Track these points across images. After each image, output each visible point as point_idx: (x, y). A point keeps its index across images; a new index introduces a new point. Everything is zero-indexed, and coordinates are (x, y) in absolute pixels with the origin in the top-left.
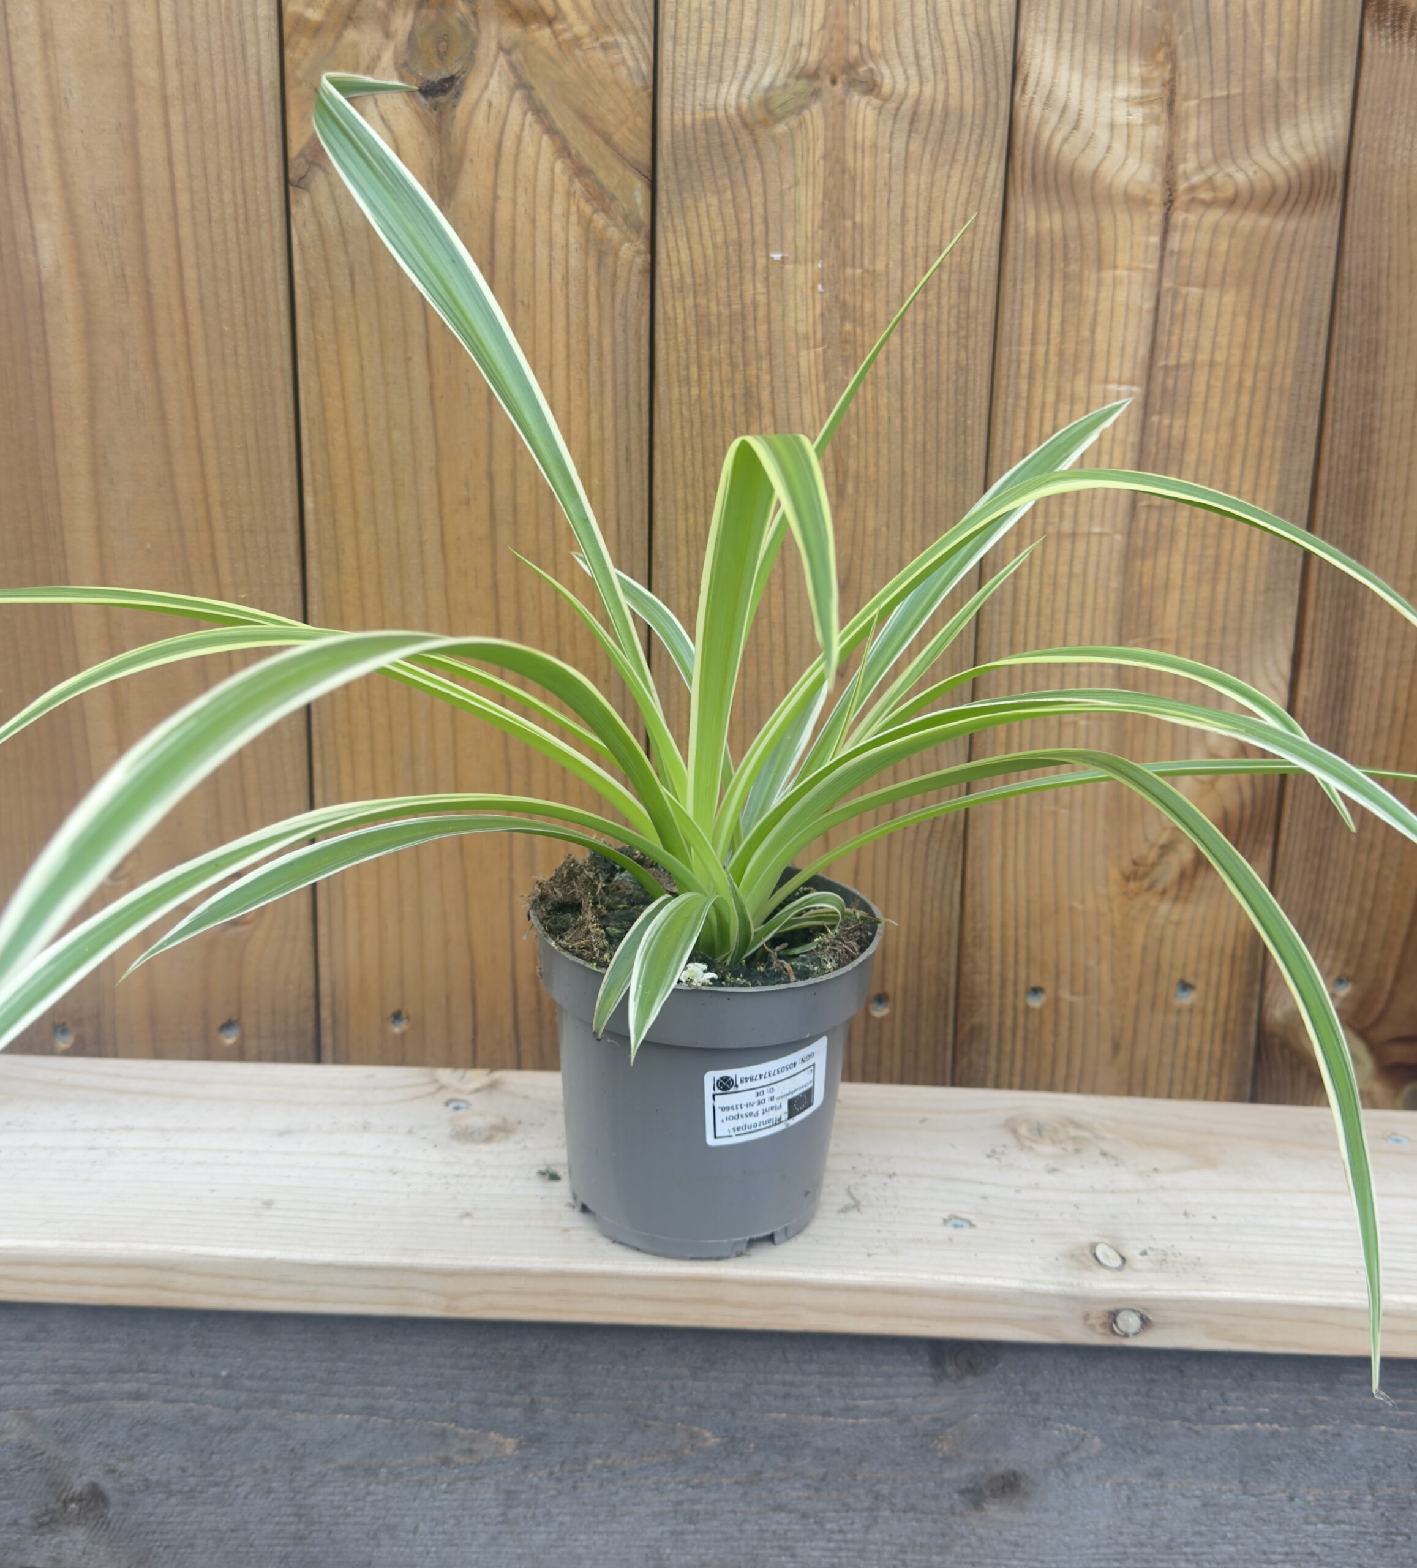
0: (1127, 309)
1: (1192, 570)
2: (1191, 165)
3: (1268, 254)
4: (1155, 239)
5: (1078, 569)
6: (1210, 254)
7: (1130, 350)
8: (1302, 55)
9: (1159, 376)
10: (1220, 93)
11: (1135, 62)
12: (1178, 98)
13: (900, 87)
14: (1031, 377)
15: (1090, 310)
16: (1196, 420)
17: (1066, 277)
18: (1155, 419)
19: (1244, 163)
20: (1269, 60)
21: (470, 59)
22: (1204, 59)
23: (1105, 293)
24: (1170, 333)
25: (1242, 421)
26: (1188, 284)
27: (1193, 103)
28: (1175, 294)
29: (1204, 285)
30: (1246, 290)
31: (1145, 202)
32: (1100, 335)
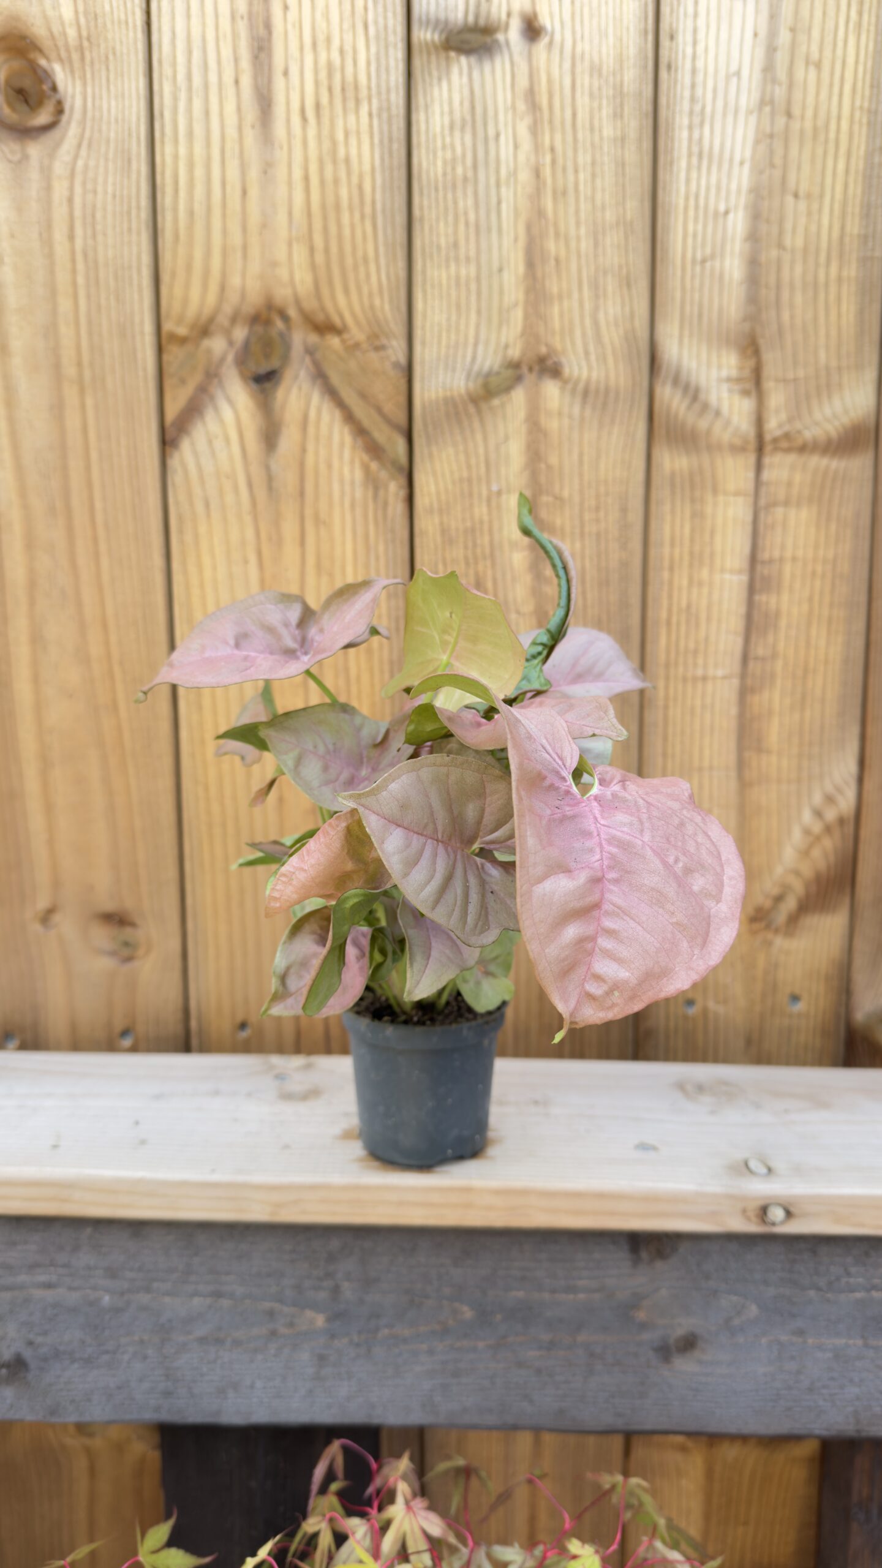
0: (735, 521)
1: (786, 702)
2: (773, 423)
3: (828, 485)
4: (751, 475)
5: (708, 701)
6: (789, 484)
7: (738, 548)
9: (759, 567)
10: (790, 376)
11: (732, 356)
12: (762, 380)
13: (576, 373)
14: (671, 569)
15: (710, 522)
16: (785, 597)
17: (693, 500)
18: (757, 598)
19: (808, 423)
20: (822, 354)
21: (286, 358)
22: (778, 356)
23: (719, 512)
24: (764, 539)
25: (816, 598)
26: (775, 505)
27: (772, 383)
29: (786, 506)
30: (815, 509)
31: (743, 449)
32: (718, 539)
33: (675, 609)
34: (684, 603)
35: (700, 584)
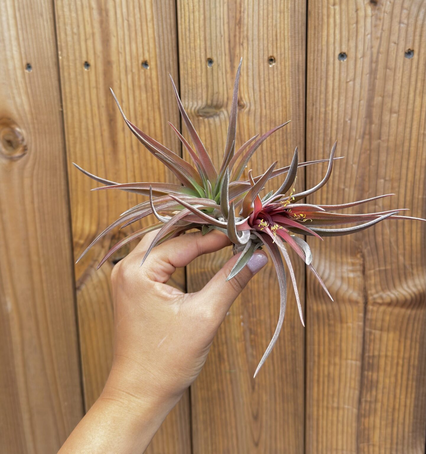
0: (353, 337)
1: (383, 423)
2: (373, 291)
3: (405, 321)
4: (361, 315)
5: (340, 419)
6: (383, 320)
7: (355, 349)
8: (414, 256)
9: (367, 359)
10: (383, 268)
11: (349, 257)
12: (366, 269)
14: (319, 356)
15: (339, 336)
16: (381, 374)
17: (329, 325)
18: (366, 373)
19: (394, 291)
20: (401, 258)
22: (376, 257)
23: (344, 331)
24: (369, 345)
25: (399, 375)
26: (375, 329)
27: (372, 271)
28: (371, 333)
29: (381, 330)
30: (398, 333)
31: (357, 303)
32: (344, 345)
33: (321, 374)
34: (326, 373)
35: (335, 364)
